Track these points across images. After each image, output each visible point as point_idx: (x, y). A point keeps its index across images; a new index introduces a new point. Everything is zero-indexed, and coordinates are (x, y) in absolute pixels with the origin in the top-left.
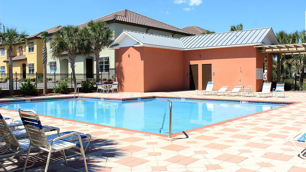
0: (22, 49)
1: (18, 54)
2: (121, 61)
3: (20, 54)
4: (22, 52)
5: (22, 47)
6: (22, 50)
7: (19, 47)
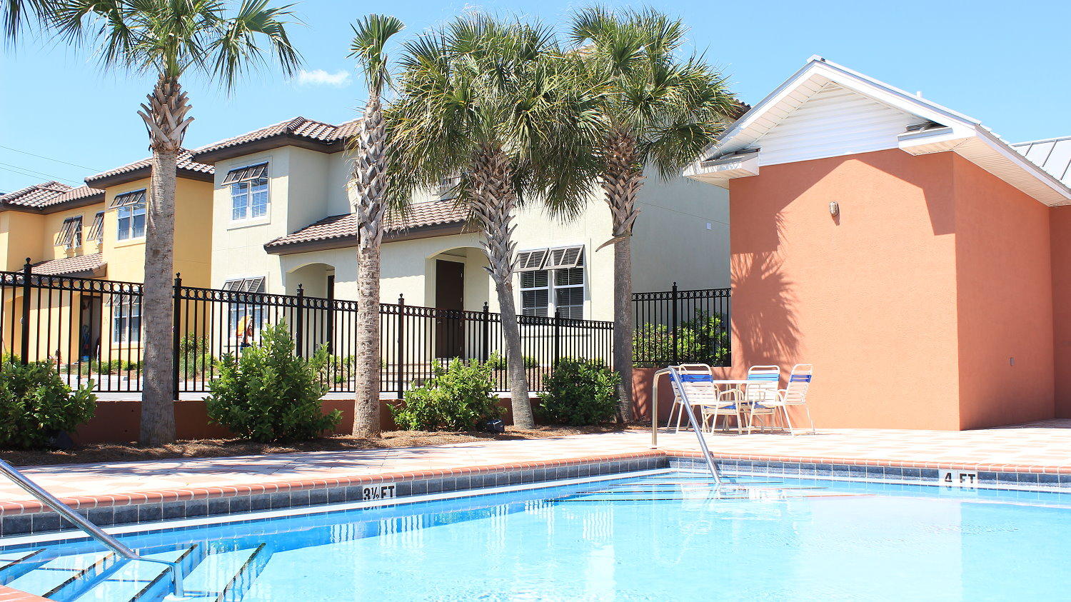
0: (80, 228)
1: (60, 252)
2: (774, 243)
3: (69, 252)
4: (80, 242)
5: (80, 219)
6: (80, 236)
7: (69, 221)
